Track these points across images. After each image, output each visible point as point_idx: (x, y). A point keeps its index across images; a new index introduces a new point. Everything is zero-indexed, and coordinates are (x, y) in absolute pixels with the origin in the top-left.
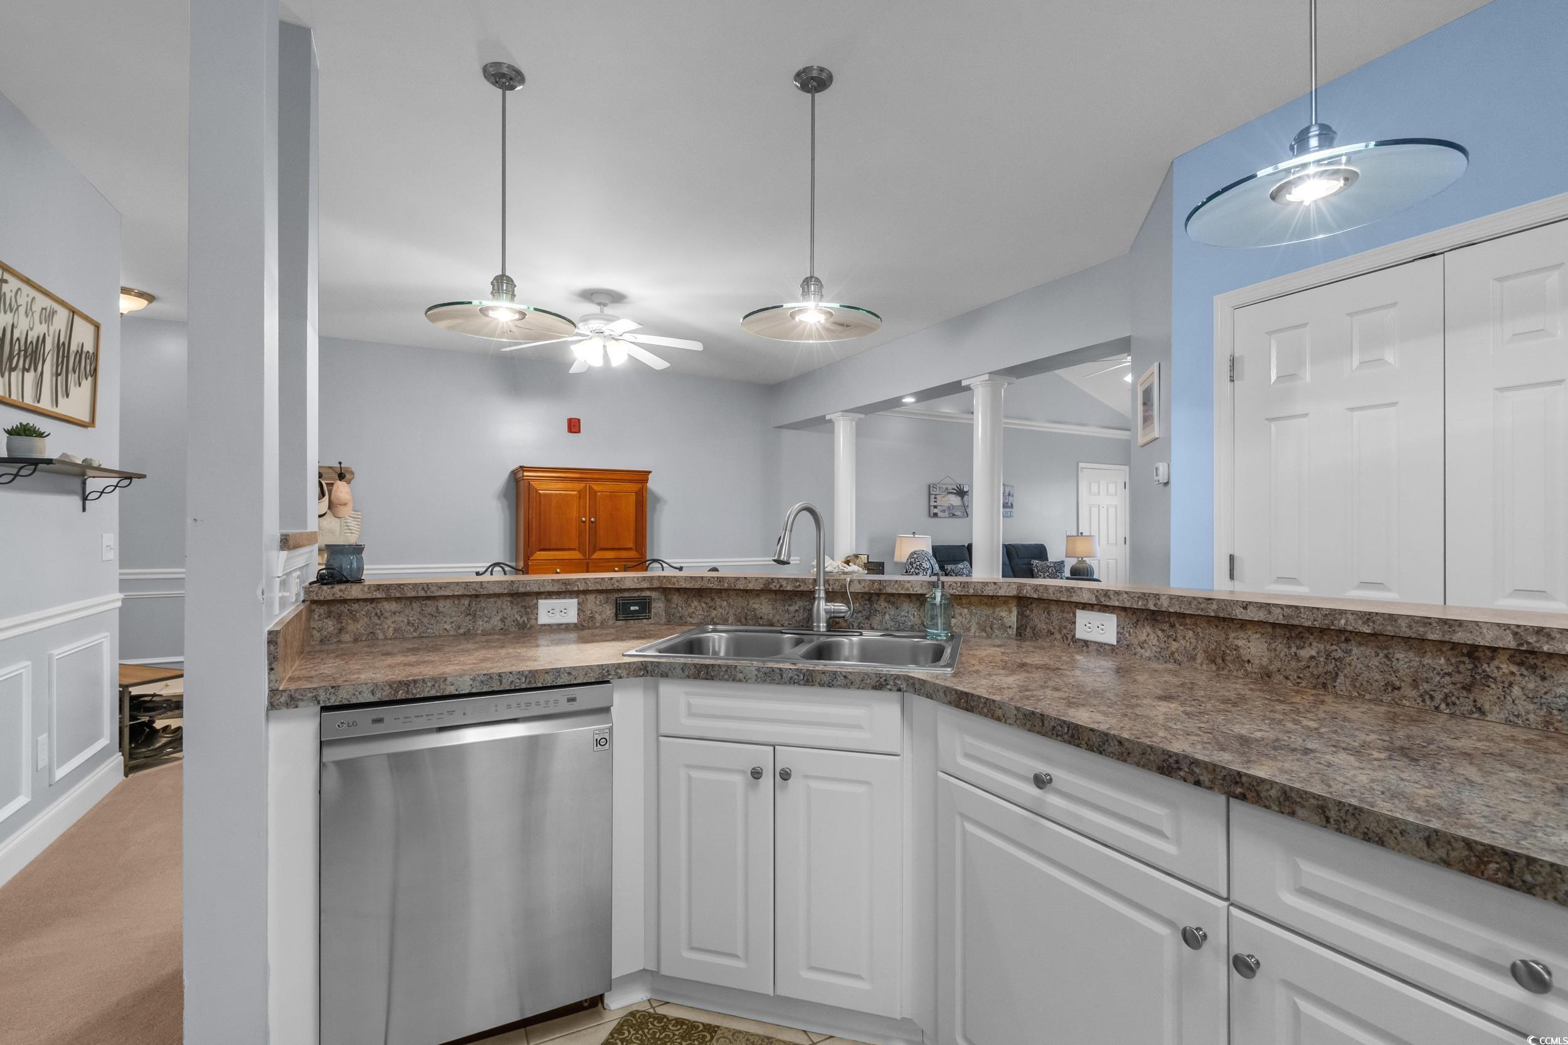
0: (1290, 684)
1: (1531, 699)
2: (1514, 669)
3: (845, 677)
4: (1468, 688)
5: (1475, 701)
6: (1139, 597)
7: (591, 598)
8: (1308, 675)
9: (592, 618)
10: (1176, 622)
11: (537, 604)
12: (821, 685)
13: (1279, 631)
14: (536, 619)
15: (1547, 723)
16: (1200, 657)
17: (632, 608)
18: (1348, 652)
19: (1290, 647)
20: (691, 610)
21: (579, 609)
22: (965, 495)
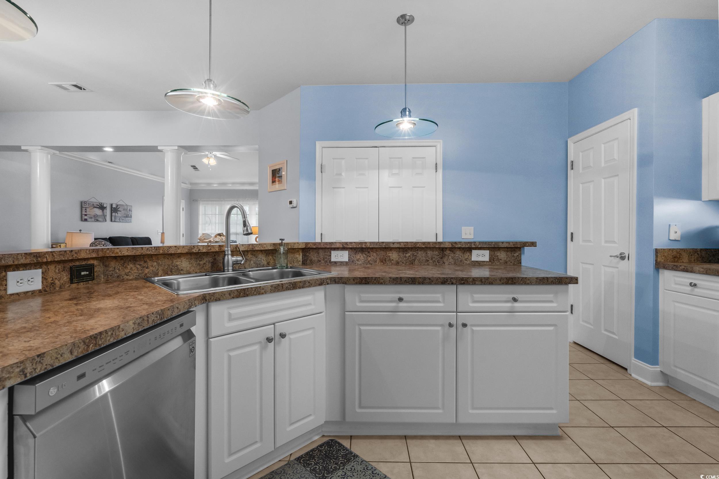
0: (404, 264)
1: (452, 258)
2: (449, 252)
3: (309, 282)
4: (442, 258)
5: (443, 261)
6: (359, 244)
7: (52, 267)
8: (408, 261)
9: (53, 284)
10: (370, 251)
11: (6, 276)
12: (300, 288)
13: (401, 250)
14: (6, 290)
15: (455, 263)
16: (378, 261)
17: (83, 273)
18: (418, 253)
19: (404, 254)
20: (127, 271)
21: (42, 277)
22: (105, 209)
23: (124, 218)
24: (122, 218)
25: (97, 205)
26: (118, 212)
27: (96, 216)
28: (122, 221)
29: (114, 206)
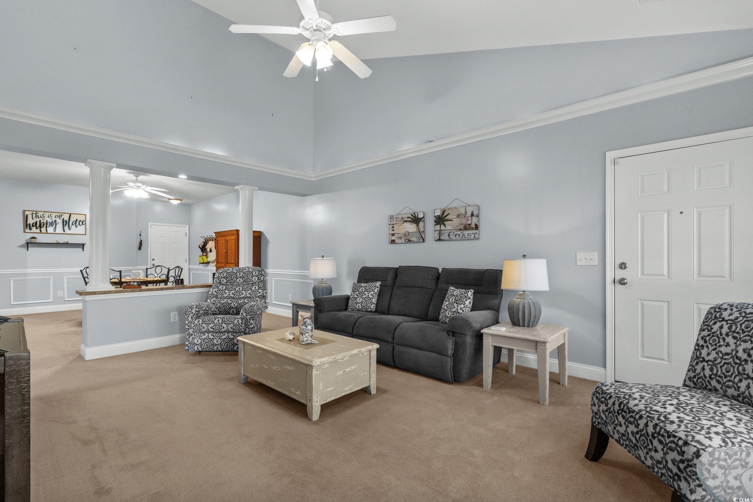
22: (420, 221)
23: (459, 232)
24: (456, 233)
25: (408, 217)
26: (445, 223)
27: (407, 234)
28: (455, 238)
29: (438, 213)
